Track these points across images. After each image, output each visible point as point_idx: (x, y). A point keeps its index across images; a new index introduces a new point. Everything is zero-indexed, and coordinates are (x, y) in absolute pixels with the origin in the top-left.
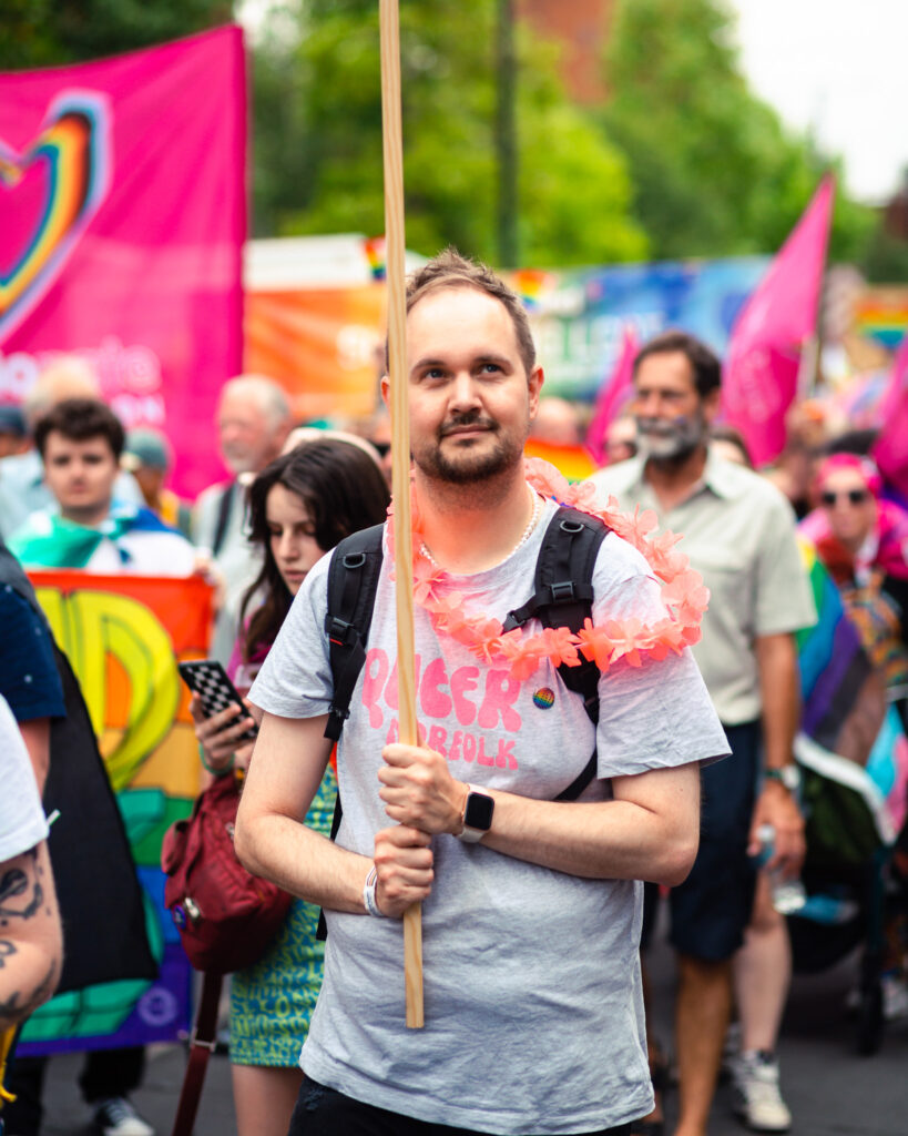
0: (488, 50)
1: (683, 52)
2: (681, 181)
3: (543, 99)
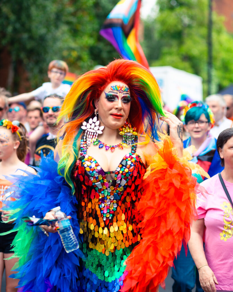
3: (219, 32)
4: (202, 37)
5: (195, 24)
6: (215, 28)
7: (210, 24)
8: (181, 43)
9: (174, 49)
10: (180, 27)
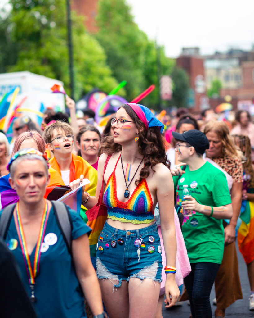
0: (65, 19)
1: (118, 18)
2: (120, 53)
3: (80, 32)
4: (62, 38)
5: (53, 25)
6: (74, 28)
7: (69, 23)
8: (39, 45)
9: (33, 52)
10: (37, 28)
